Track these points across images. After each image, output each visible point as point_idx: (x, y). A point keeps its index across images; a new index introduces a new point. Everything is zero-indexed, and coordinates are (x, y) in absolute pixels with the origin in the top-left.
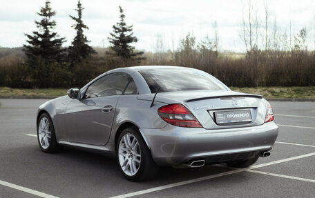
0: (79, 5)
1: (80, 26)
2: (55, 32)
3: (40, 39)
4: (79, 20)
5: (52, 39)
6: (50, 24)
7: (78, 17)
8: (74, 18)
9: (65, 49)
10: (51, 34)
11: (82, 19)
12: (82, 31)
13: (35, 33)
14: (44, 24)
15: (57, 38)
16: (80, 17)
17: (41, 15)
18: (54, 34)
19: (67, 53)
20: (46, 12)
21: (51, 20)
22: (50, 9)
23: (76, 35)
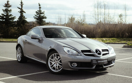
0: (22, 3)
1: (22, 12)
2: (11, 14)
3: (5, 17)
4: (21, 9)
5: (10, 17)
6: (9, 11)
7: (21, 8)
8: (19, 8)
9: (15, 22)
10: (9, 15)
11: (23, 9)
12: (23, 14)
13: (2, 14)
14: (6, 11)
15: (12, 17)
16: (22, 8)
17: (5, 7)
18: (11, 15)
19: (16, 23)
20: (7, 5)
21: (9, 9)
22: (9, 4)
23: (20, 15)
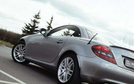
0: (52, 18)
1: (50, 27)
3: (30, 27)
4: (50, 24)
6: (37, 22)
10: (36, 26)
13: (29, 24)
17: (34, 17)
20: (37, 16)
22: (39, 16)
